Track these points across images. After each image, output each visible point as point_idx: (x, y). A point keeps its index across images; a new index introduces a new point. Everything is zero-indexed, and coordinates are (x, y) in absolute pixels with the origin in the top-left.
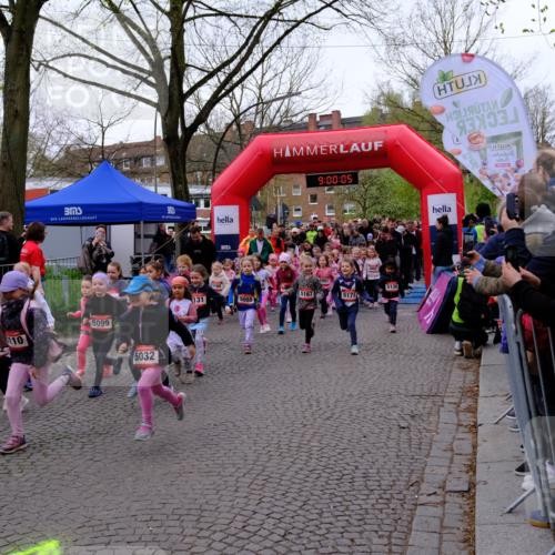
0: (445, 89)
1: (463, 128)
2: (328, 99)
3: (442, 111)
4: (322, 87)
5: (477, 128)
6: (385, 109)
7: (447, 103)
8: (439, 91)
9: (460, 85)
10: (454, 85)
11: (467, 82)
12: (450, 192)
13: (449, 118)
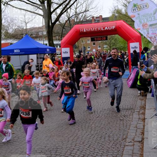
0: (135, 9)
1: (140, 22)
2: (98, 12)
3: (134, 16)
4: (96, 8)
5: (145, 22)
6: (117, 15)
7: (136, 14)
8: (133, 10)
9: (140, 8)
10: (138, 8)
11: (142, 7)
12: (137, 42)
13: (136, 18)
